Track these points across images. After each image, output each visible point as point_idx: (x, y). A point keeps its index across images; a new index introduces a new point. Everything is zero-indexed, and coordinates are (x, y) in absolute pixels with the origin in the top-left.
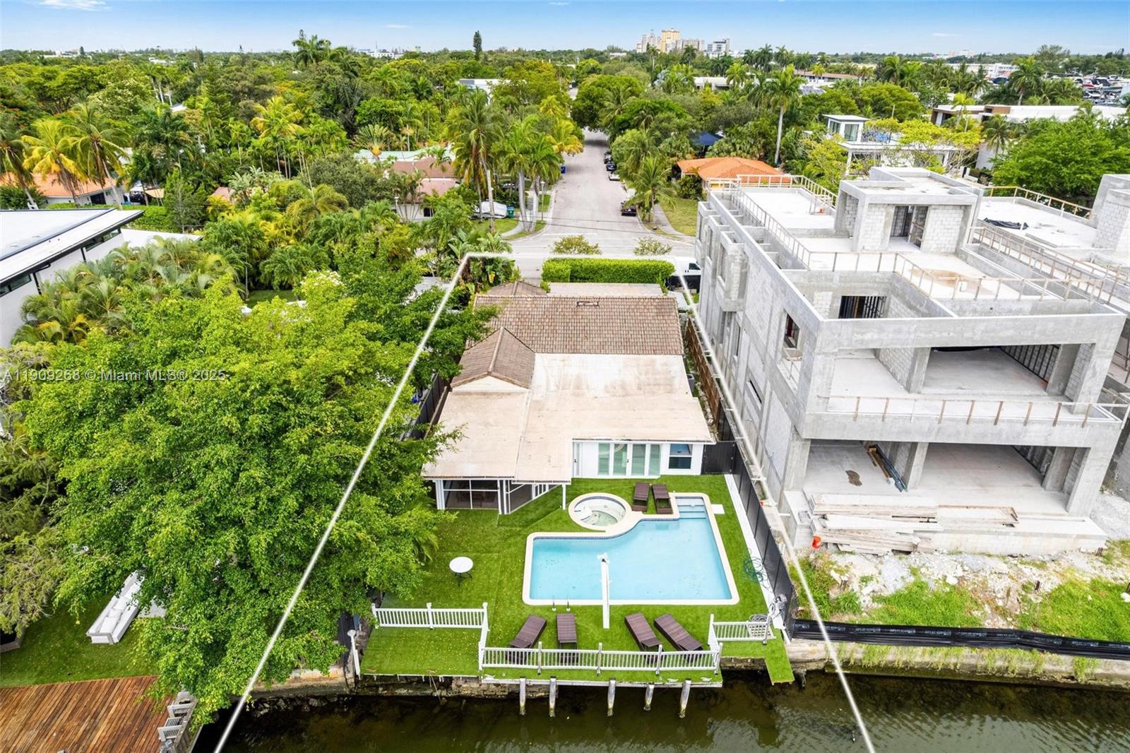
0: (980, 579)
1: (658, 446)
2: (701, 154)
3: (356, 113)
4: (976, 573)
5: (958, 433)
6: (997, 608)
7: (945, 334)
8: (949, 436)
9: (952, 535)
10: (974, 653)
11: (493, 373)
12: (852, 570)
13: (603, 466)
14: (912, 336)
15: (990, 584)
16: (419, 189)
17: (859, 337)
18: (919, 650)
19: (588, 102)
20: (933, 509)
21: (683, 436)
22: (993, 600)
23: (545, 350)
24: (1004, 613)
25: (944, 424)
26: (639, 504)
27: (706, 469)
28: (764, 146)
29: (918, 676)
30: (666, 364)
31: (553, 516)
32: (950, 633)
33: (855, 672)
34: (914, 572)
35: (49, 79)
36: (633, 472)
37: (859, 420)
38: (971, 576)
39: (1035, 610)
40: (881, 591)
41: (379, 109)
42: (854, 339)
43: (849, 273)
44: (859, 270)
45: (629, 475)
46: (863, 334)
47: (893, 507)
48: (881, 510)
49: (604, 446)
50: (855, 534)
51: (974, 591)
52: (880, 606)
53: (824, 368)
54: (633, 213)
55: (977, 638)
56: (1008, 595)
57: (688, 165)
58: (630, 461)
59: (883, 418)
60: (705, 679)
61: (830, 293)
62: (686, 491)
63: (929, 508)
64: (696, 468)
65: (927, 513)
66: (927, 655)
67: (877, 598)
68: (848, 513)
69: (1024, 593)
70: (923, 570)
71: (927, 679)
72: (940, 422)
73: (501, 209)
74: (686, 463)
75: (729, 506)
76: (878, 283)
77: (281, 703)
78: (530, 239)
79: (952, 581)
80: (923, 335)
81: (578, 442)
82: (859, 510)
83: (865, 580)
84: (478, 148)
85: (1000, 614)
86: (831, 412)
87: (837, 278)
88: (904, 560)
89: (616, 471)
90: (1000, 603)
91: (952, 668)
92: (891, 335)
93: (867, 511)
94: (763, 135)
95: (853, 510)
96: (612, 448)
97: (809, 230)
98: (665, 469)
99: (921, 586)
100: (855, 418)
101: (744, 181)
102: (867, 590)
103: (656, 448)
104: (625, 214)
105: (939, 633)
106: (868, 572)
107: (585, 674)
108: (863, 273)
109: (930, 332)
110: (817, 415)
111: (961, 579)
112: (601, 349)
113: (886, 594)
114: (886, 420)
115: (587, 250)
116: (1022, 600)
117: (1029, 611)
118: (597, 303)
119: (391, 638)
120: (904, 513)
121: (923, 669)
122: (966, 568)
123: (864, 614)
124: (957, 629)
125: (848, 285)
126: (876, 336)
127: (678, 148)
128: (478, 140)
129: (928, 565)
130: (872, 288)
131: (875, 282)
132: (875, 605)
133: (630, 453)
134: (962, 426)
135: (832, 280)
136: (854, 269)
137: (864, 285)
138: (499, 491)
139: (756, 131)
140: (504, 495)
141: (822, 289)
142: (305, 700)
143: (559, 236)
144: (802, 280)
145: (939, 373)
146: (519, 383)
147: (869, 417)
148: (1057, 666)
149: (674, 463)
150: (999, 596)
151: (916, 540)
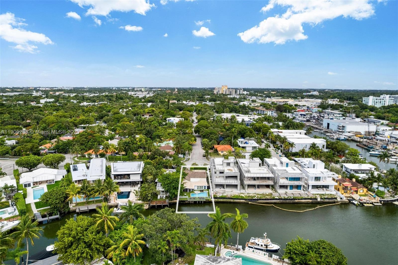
2: (218, 144)
3: (152, 135)
9: (227, 192)
11: (186, 180)
13: (197, 189)
16: (169, 154)
17: (221, 175)
19: (197, 129)
21: (205, 185)
23: (191, 178)
27: (207, 189)
28: (230, 142)
30: (204, 179)
34: (223, 195)
35: (75, 120)
40: (220, 196)
41: (157, 135)
45: (200, 189)
48: (221, 190)
49: (197, 186)
50: (218, 192)
51: (227, 196)
54: (205, 156)
57: (216, 146)
64: (206, 189)
68: (218, 190)
69: (231, 196)
72: (227, 183)
73: (182, 156)
75: (209, 192)
76: (223, 171)
78: (187, 161)
79: (225, 195)
81: (195, 186)
83: (218, 195)
84: (179, 148)
87: (219, 170)
92: (224, 175)
94: (230, 140)
97: (220, 164)
98: (203, 189)
101: (216, 157)
103: (202, 187)
104: (203, 157)
110: (216, 182)
112: (198, 178)
115: (197, 165)
118: (197, 173)
120: (224, 190)
127: (214, 143)
128: (179, 146)
133: (200, 187)
137: (221, 171)
139: (228, 140)
140: (188, 190)
143: (192, 162)
145: (227, 179)
146: (189, 181)
147: (221, 182)
148: (232, 200)
150: (229, 196)
151: (224, 192)
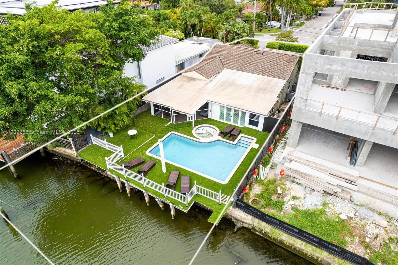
0: (363, 223)
1: (245, 113)
4: (361, 219)
5: (386, 139)
6: (364, 242)
7: (391, 75)
8: (379, 139)
9: (365, 196)
10: (329, 256)
11: (196, 70)
12: (291, 191)
13: (222, 116)
14: (365, 72)
15: (367, 228)
16: (243, 12)
17: (328, 67)
18: (299, 241)
20: (355, 177)
21: (256, 111)
22: (364, 237)
23: (229, 68)
24: (367, 246)
25: (376, 131)
26: (223, 134)
27: (265, 129)
29: (297, 254)
30: (276, 83)
31: (187, 128)
32: (318, 240)
33: (265, 237)
34: (325, 204)
36: (234, 122)
37: (322, 116)
38: (357, 219)
39: (389, 254)
40: (299, 206)
42: (325, 68)
43: (365, 41)
44: (371, 39)
45: (232, 123)
46: (331, 65)
47: (330, 169)
48: (323, 168)
49: (222, 107)
50: (303, 175)
51: (354, 227)
52: (294, 213)
53: (305, 82)
55: (334, 250)
56: (376, 238)
58: (233, 116)
59: (337, 118)
60: (181, 206)
61: (351, 52)
62: (249, 135)
63: (352, 176)
64: (260, 127)
65: (351, 178)
66: (303, 245)
67: (294, 208)
68: (305, 164)
69: (388, 242)
70: (330, 205)
71: (302, 258)
72: (374, 129)
74: (256, 124)
76: (384, 48)
77: (61, 158)
79: (343, 217)
80: (373, 72)
81: (211, 103)
82: (310, 164)
83: (294, 198)
85: (364, 246)
86: (308, 108)
87: (356, 43)
88: (324, 197)
89: (234, 121)
90: (367, 240)
91: (315, 258)
92: (350, 69)
93: (316, 166)
95: (307, 163)
96: (233, 111)
97: (375, 25)
98: (247, 124)
99: (322, 212)
100: (321, 114)
102: (292, 202)
103: (244, 113)
105: (311, 237)
106: (298, 195)
107: (140, 185)
108: (374, 42)
109: (379, 71)
110: (299, 108)
111: (350, 218)
113: (301, 208)
114: (339, 120)
115: (292, 39)
116: (384, 245)
117: (384, 253)
119: (94, 148)
120: (337, 174)
121: (300, 251)
122: (357, 214)
123: (282, 213)
124: (322, 240)
125: (363, 48)
126: (339, 68)
129: (335, 204)
130: (378, 51)
131: (381, 48)
132: (291, 211)
133: (232, 113)
134: (390, 136)
135: (353, 44)
136: (368, 39)
137: (373, 49)
138: (171, 113)
140: (172, 115)
141: (345, 49)
142: (67, 159)
144: (335, 42)
146: (205, 76)
147: (328, 116)
149: (251, 123)
150: (369, 236)
151: (339, 190)
